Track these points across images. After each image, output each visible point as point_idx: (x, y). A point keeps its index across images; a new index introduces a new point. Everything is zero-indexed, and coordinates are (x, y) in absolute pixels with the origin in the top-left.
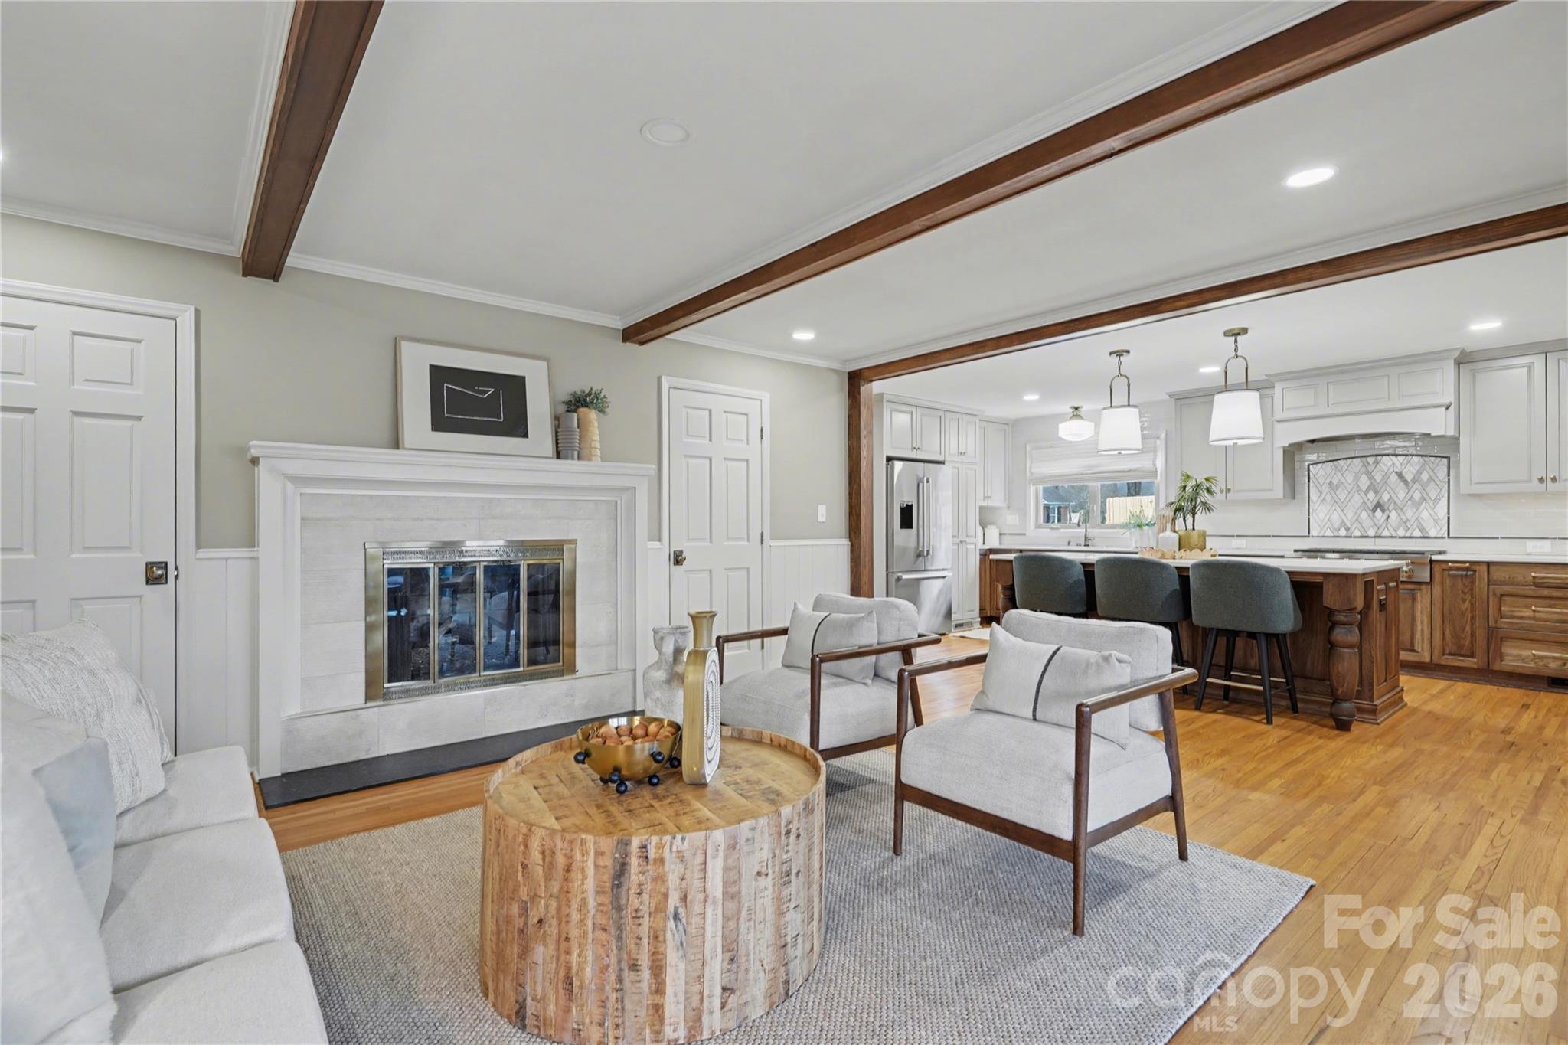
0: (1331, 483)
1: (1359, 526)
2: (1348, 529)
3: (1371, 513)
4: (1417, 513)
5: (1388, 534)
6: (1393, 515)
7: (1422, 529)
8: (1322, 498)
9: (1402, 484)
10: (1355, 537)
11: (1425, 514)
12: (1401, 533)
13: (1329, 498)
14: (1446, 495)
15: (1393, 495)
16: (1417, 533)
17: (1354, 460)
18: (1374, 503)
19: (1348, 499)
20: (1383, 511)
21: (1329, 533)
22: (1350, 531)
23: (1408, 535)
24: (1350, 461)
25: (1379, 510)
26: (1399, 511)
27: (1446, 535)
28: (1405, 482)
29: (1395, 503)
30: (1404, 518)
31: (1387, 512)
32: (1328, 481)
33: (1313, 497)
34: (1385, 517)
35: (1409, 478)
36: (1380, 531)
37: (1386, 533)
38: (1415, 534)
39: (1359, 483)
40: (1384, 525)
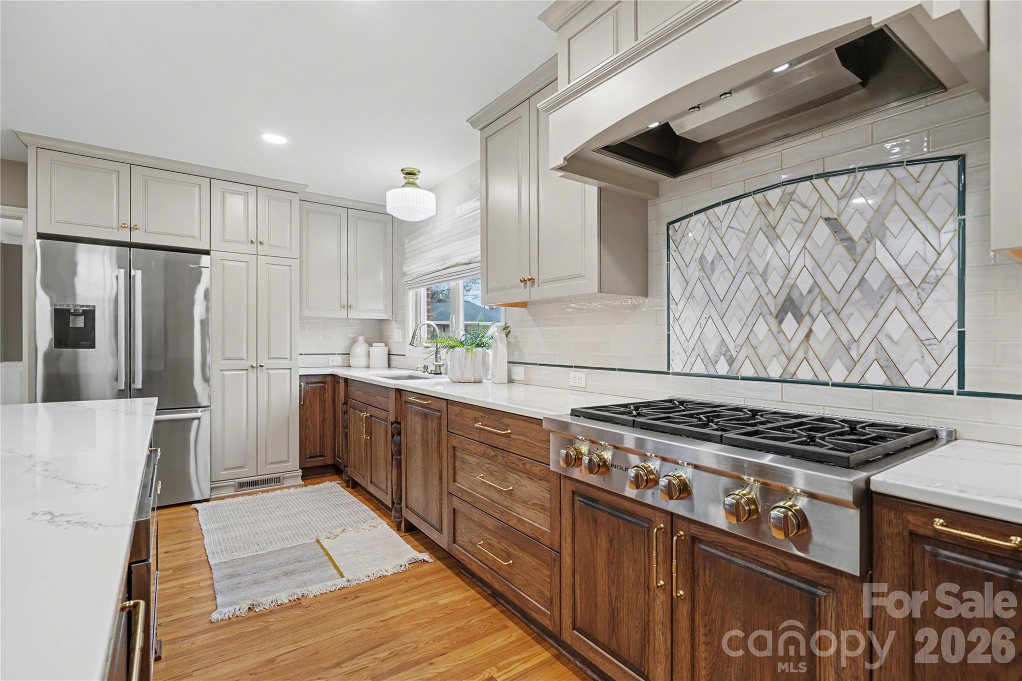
0: (702, 260)
1: (753, 357)
2: (731, 361)
3: (773, 322)
4: (877, 323)
5: (809, 376)
6: (821, 327)
7: (888, 365)
8: (687, 293)
9: (840, 249)
10: (743, 379)
11: (896, 326)
12: (838, 373)
13: (699, 291)
14: (954, 269)
15: (820, 279)
16: (876, 376)
17: (744, 201)
18: (781, 299)
19: (734, 288)
20: (799, 319)
21: (699, 368)
22: (736, 365)
23: (854, 379)
24: (734, 204)
25: (789, 318)
26: (833, 317)
27: (953, 385)
28: (848, 241)
29: (825, 298)
30: (845, 337)
31: (807, 321)
32: (698, 255)
33: (676, 292)
34: (803, 332)
35: (855, 230)
36: (792, 368)
37: (804, 373)
38: (870, 379)
39: (752, 255)
40: (800, 355)
